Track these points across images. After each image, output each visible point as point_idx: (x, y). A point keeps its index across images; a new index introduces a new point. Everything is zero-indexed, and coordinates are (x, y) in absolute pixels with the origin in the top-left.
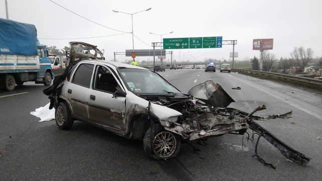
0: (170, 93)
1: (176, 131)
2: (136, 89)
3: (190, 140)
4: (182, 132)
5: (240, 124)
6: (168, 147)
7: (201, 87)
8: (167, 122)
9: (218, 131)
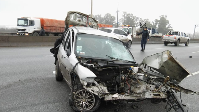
0: (113, 58)
1: (92, 90)
2: (81, 52)
3: (105, 100)
4: (98, 92)
5: (152, 94)
6: (87, 103)
7: (158, 57)
8: (85, 82)
9: (129, 96)
